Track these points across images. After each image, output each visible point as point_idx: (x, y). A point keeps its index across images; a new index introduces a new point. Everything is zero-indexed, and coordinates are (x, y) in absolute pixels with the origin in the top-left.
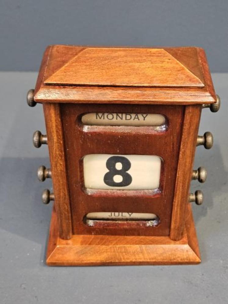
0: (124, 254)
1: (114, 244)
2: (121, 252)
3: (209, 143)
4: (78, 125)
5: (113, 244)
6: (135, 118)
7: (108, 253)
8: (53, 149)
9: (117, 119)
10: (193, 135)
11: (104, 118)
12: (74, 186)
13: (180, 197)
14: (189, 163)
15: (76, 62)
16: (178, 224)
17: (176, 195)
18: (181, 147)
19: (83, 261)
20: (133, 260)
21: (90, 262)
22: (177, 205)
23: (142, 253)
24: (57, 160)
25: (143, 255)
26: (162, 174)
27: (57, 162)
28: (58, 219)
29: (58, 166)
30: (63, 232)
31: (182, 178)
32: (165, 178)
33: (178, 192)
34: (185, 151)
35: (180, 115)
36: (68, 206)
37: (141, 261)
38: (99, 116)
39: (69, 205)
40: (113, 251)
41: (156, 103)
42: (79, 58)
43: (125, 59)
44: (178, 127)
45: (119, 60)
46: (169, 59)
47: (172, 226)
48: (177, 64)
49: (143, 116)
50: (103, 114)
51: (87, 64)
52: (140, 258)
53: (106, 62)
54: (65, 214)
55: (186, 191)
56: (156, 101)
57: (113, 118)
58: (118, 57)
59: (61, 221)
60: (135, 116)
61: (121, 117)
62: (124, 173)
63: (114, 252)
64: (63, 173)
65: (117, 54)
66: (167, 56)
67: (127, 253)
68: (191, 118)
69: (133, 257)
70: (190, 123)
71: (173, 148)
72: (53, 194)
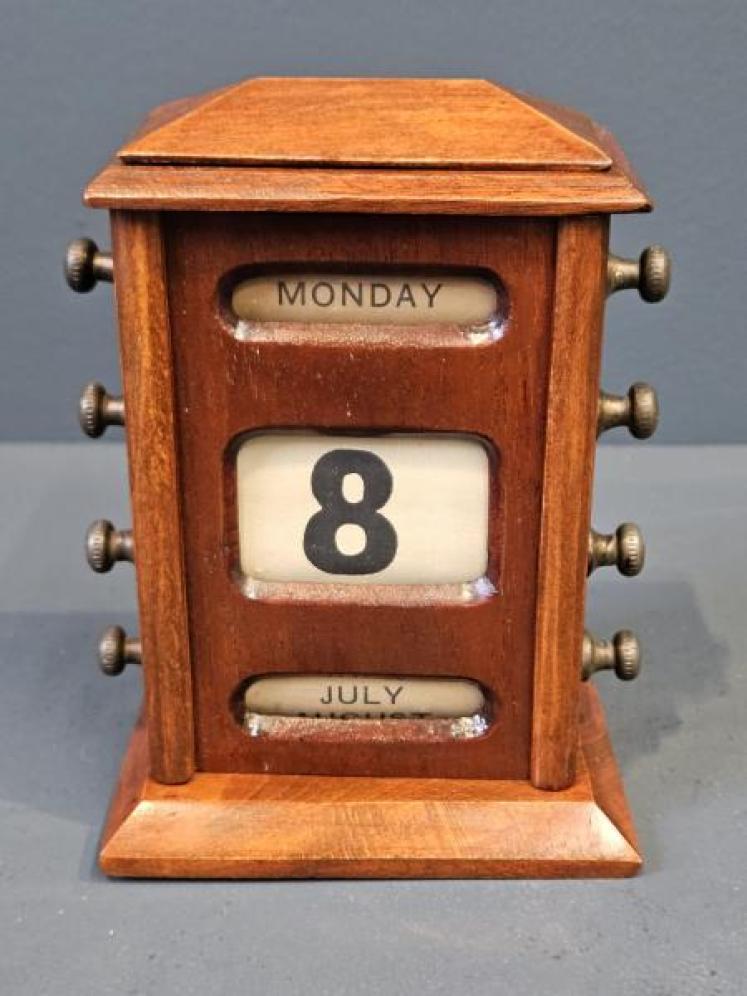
0: (372, 831)
1: (339, 799)
2: (362, 825)
3: (645, 416)
4: (221, 314)
5: (335, 797)
6: (401, 299)
7: (316, 827)
8: (139, 396)
9: (344, 303)
10: (584, 336)
11: (303, 302)
12: (206, 559)
13: (557, 594)
14: (579, 451)
15: (217, 107)
16: (554, 715)
17: (543, 588)
18: (551, 388)
19: (228, 854)
20: (403, 853)
21: (253, 858)
22: (550, 632)
23: (434, 828)
24: (148, 441)
25: (439, 836)
26: (495, 511)
27: (150, 451)
28: (148, 694)
29: (153, 464)
30: (161, 748)
31: (558, 514)
32: (504, 524)
33: (548, 574)
34: (562, 401)
35: (543, 270)
36: (180, 639)
37: (432, 857)
38: (287, 293)
39: (185, 632)
40: (333, 819)
41: (463, 211)
42: (228, 100)
43: (369, 102)
44: (537, 318)
45: (352, 103)
46: (503, 103)
47: (538, 728)
48: (526, 112)
49: (427, 292)
50: (301, 286)
51: (252, 112)
52: (429, 848)
53: (312, 107)
54: (172, 670)
55: (575, 568)
56: (461, 202)
57: (332, 298)
58: (346, 98)
59: (158, 700)
60: (403, 291)
61: (357, 295)
62: (370, 513)
63: (338, 823)
64: (168, 496)
65: (344, 91)
66: (494, 96)
67: (382, 828)
68: (575, 272)
69: (404, 843)
70: (574, 289)
71: (525, 399)
72: (135, 641)
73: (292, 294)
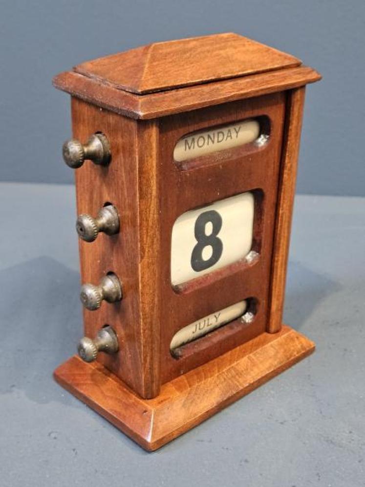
0: (237, 377)
1: (219, 371)
2: (232, 377)
6: (227, 137)
7: (219, 386)
8: (150, 210)
9: (208, 144)
10: (300, 136)
11: (194, 147)
13: (285, 248)
17: (279, 247)
23: (255, 365)
24: (154, 231)
25: (257, 368)
26: (259, 221)
32: (264, 225)
33: (282, 241)
35: (282, 112)
38: (188, 145)
40: (223, 380)
43: (204, 48)
45: (199, 50)
46: (248, 42)
49: (236, 130)
50: (193, 140)
51: (170, 61)
53: (188, 55)
57: (204, 142)
58: (195, 48)
59: (152, 358)
60: (228, 133)
61: (213, 139)
65: (191, 45)
66: (242, 39)
67: (240, 375)
68: (299, 110)
69: (249, 377)
70: (298, 117)
71: (274, 169)
73: (190, 145)
